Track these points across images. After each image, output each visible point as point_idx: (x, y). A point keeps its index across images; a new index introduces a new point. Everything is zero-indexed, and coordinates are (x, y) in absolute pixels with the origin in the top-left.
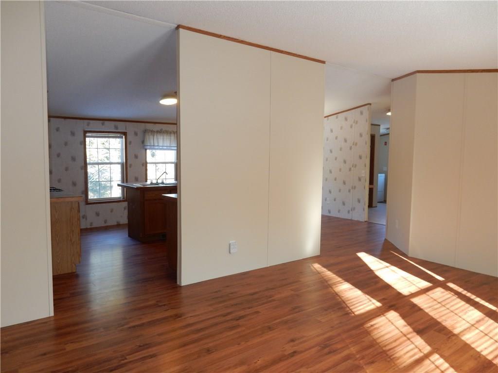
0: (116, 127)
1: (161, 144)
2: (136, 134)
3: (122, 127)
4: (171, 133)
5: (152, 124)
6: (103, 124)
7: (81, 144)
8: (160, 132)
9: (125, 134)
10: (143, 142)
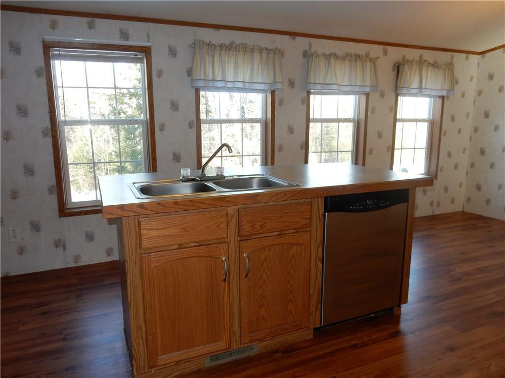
0: (124, 35)
1: (230, 78)
2: (173, 52)
3: (138, 34)
4: (252, 50)
5: (210, 30)
6: (91, 26)
7: (39, 75)
8: (229, 48)
9: (146, 51)
10: (190, 73)
